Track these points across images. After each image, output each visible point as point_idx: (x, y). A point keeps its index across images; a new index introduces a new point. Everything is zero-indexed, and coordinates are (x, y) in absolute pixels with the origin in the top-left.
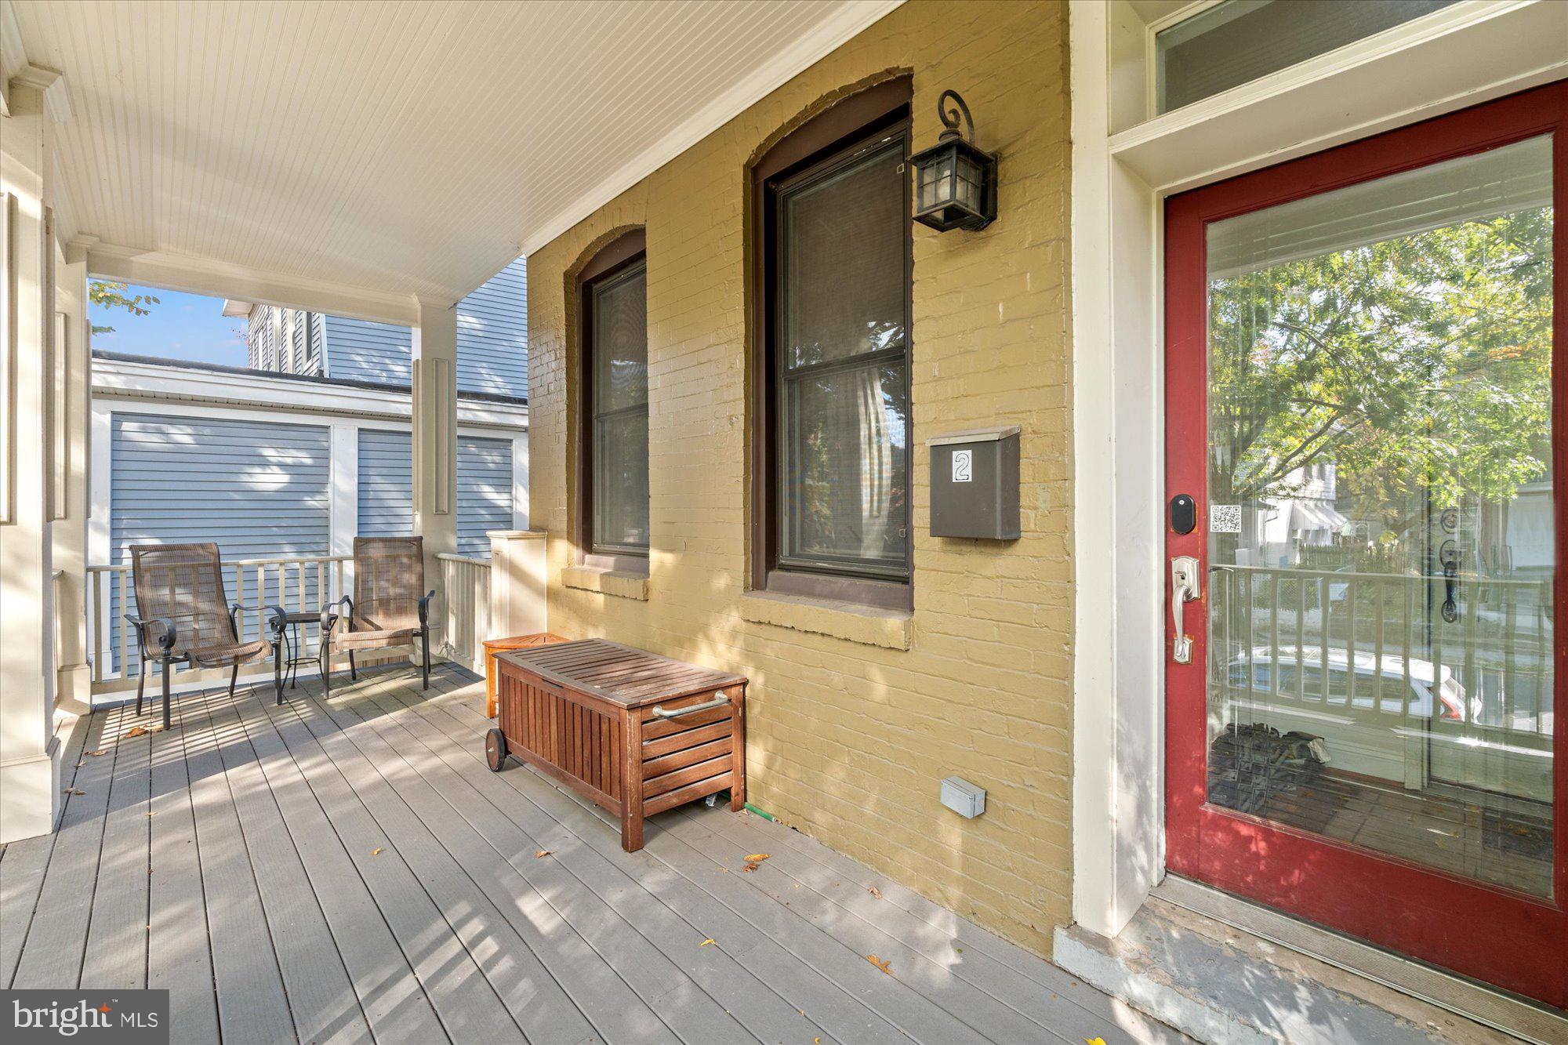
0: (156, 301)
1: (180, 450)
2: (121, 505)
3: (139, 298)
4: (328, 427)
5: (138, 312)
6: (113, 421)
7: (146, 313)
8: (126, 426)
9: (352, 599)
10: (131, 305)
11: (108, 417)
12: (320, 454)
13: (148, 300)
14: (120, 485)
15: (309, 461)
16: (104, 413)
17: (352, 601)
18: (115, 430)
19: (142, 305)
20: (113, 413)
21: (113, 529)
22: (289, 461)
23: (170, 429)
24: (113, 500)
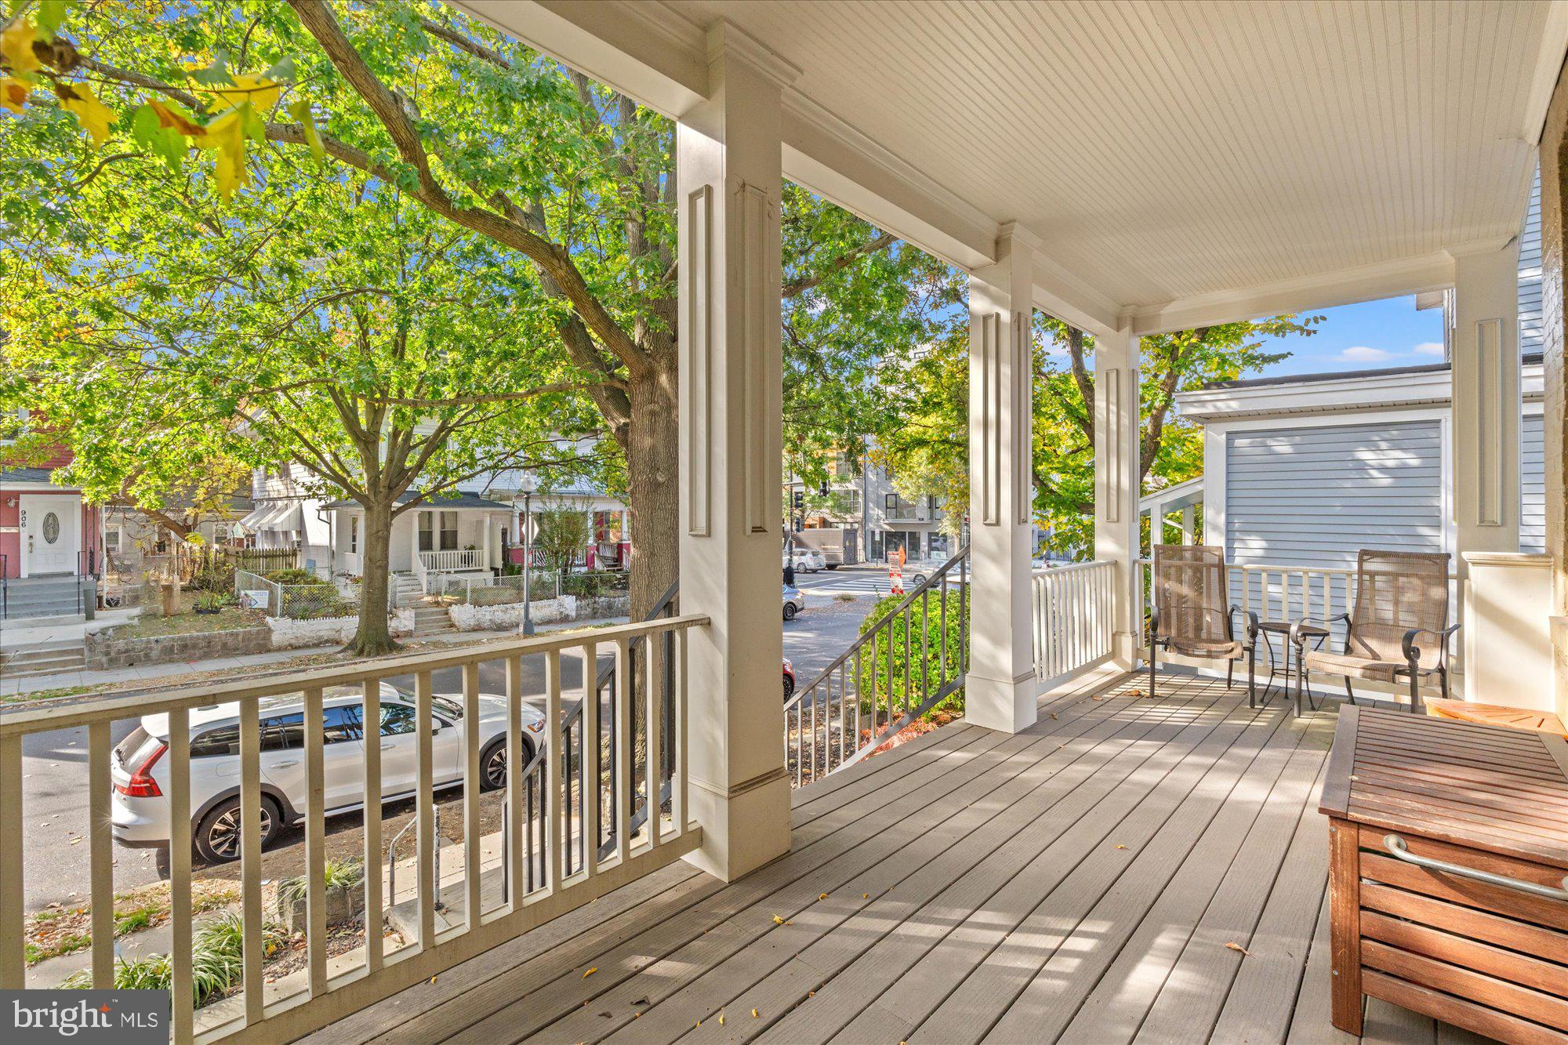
0: (1323, 318)
1: (1280, 460)
2: (1234, 510)
3: (1307, 321)
4: (1439, 421)
5: (1309, 333)
6: (1228, 440)
7: (1315, 332)
8: (1239, 442)
9: (1351, 618)
10: (1302, 330)
11: (1224, 436)
12: (1431, 452)
13: (1316, 320)
14: (1234, 494)
15: (1415, 462)
16: (1220, 434)
17: (1351, 619)
18: (1229, 446)
19: (1311, 326)
20: (1228, 433)
21: (1228, 531)
22: (1390, 463)
23: (1270, 442)
24: (1228, 506)
